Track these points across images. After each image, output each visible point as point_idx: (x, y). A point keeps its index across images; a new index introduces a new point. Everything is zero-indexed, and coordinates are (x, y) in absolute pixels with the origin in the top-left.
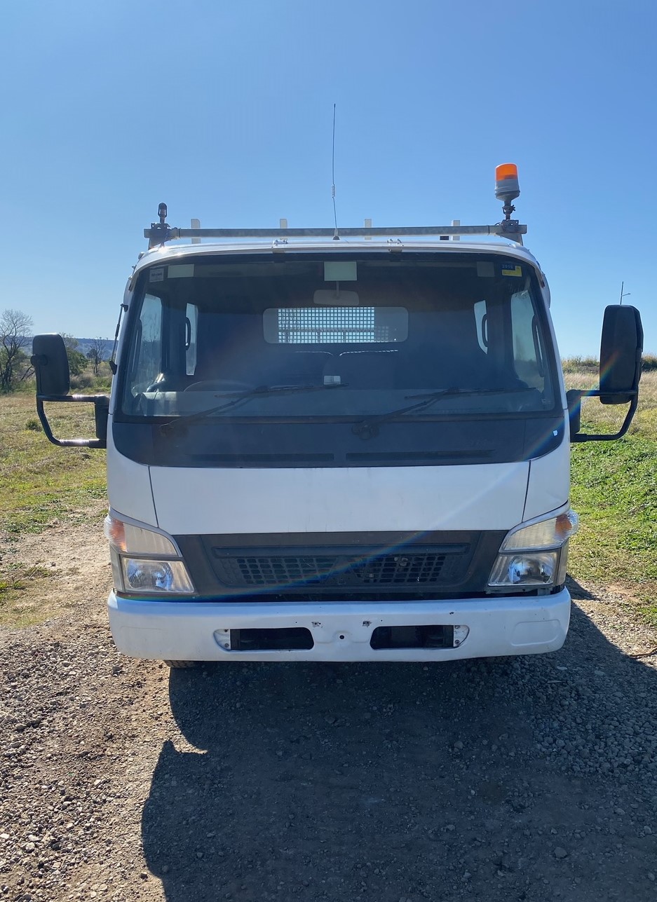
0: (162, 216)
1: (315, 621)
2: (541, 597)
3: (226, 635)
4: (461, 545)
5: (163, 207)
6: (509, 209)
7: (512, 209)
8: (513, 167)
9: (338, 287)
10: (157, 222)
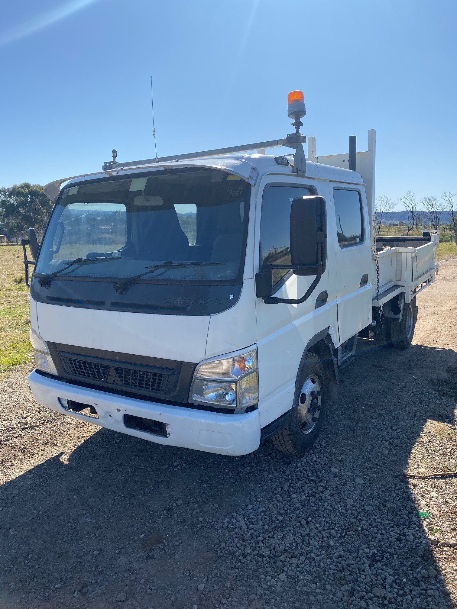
0: (114, 157)
1: (96, 403)
2: (235, 415)
3: (66, 401)
4: (171, 369)
5: (114, 152)
6: (298, 125)
7: (301, 124)
8: (301, 94)
9: (143, 194)
10: (111, 160)
